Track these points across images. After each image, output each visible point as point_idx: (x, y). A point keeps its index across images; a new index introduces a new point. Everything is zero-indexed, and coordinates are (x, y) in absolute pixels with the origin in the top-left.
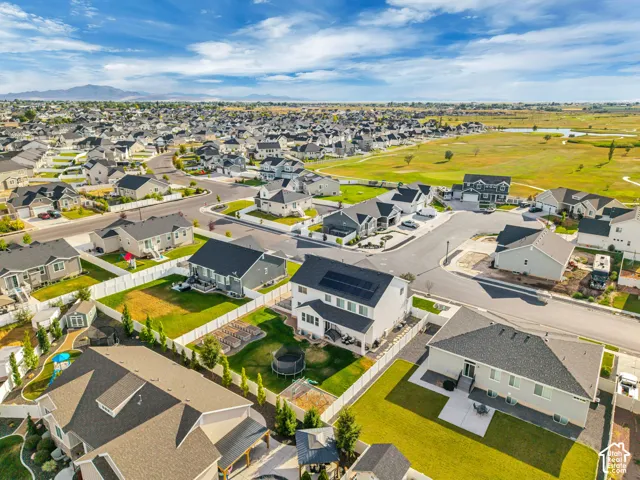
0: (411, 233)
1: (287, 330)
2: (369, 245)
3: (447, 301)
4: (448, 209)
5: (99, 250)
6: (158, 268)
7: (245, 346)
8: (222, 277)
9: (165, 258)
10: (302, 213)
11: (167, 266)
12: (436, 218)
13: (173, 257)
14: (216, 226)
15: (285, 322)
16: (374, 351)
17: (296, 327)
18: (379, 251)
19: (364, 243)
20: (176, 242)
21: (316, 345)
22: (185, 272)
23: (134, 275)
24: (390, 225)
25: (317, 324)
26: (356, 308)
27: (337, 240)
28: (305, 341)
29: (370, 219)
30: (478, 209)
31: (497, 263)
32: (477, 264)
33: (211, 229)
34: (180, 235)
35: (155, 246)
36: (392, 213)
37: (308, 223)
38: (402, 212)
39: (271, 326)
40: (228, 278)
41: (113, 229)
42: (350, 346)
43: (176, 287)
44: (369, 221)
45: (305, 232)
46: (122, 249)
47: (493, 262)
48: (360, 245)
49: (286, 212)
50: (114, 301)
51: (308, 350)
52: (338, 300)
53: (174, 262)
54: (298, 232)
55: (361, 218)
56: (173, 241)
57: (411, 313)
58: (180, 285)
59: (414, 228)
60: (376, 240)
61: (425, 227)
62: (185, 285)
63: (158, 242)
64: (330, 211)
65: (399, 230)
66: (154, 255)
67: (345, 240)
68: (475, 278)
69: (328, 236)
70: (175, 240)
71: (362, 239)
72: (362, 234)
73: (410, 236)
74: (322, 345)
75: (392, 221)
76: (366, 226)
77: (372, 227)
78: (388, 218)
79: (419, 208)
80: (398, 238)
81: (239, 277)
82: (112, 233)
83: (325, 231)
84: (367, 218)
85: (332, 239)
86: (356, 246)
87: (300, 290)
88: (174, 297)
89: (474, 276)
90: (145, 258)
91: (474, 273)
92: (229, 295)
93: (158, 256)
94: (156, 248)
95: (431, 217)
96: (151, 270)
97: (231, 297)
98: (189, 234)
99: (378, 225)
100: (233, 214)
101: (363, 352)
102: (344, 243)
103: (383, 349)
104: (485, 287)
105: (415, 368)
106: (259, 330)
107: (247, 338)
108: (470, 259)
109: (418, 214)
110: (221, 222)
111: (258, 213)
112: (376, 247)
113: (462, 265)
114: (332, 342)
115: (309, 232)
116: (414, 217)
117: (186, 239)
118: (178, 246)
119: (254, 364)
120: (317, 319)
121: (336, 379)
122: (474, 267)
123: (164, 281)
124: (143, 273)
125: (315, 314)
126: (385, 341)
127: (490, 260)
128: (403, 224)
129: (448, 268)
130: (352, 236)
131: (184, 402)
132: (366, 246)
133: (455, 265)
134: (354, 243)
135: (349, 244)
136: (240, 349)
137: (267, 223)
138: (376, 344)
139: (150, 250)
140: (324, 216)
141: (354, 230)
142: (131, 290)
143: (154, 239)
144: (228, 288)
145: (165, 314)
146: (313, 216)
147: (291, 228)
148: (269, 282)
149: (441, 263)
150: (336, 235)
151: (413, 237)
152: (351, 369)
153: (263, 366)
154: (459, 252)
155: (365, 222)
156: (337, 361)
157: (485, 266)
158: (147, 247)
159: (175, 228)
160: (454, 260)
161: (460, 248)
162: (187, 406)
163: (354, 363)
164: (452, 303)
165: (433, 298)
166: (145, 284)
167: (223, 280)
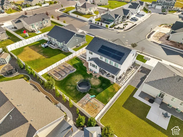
0: (135, 23)
1: (84, 68)
2: (118, 28)
3: (149, 56)
4: (150, 12)
5: (15, 28)
6: (37, 37)
7: (67, 75)
8: (60, 43)
9: (40, 32)
10: (93, 13)
11: (40, 36)
12: (145, 16)
13: (43, 32)
14: (60, 18)
15: (84, 65)
16: (119, 80)
17: (88, 68)
18: (122, 31)
19: (117, 27)
20: (44, 25)
21: (95, 76)
22: (47, 39)
23: (27, 40)
24: (127, 19)
25: (96, 68)
26: (113, 64)
27: (106, 26)
28: (91, 74)
29: (120, 16)
30: (161, 12)
31: (170, 38)
32: (161, 38)
33: (58, 19)
34: (46, 22)
35: (36, 27)
36: (129, 14)
37: (95, 17)
38: (132, 13)
39: (78, 66)
40: (62, 43)
41: (20, 19)
42: (109, 77)
43: (43, 46)
44: (119, 17)
45: (94, 21)
46: (24, 28)
47: (168, 37)
48: (115, 28)
49: (87, 12)
50: (19, 51)
51: (92, 79)
52: (105, 59)
53: (43, 34)
54: (91, 21)
55: (116, 16)
56: (43, 25)
57: (135, 62)
58: (45, 45)
59: (136, 20)
60: (121, 26)
61: (140, 20)
62: (46, 45)
63: (37, 25)
64: (104, 12)
65: (130, 21)
66: (36, 31)
67: (109, 25)
68: (160, 45)
69: (102, 23)
70: (44, 24)
71: (116, 25)
72: (116, 23)
73: (134, 24)
74: (98, 77)
75: (128, 17)
76: (118, 19)
77: (120, 20)
78: (127, 16)
79: (138, 11)
80: (130, 25)
81: (66, 44)
82: (19, 21)
83: (102, 21)
84: (119, 16)
85: (104, 25)
86: (113, 28)
87: (90, 53)
88: (41, 50)
89: (160, 43)
90: (32, 32)
91: (160, 42)
92: (63, 50)
93: (37, 31)
94: (36, 28)
95: (143, 15)
96: (34, 38)
97: (63, 51)
98: (49, 22)
99: (123, 19)
100: (67, 13)
101: (115, 81)
102: (109, 26)
103: (122, 80)
104: (163, 48)
105: (136, 90)
106: (73, 68)
107: (68, 72)
108: (158, 35)
109: (138, 14)
110: (62, 16)
111: (76, 13)
112: (121, 29)
113: (155, 38)
114: (102, 75)
115: (95, 21)
116: (136, 16)
117: (48, 24)
118: (45, 26)
119: (70, 85)
120: (96, 66)
121: (103, 94)
122: (160, 39)
123: (39, 42)
124: (31, 39)
125: (96, 65)
126: (124, 75)
127: (167, 36)
128: (132, 19)
129: (150, 40)
130: (112, 24)
131: (30, 122)
132: (117, 28)
133: (152, 39)
134: (113, 27)
135: (111, 27)
136: (65, 77)
137: (79, 17)
138: (120, 77)
139: (34, 29)
140: (102, 14)
141: (113, 21)
142: (26, 46)
143: (35, 24)
144: (62, 47)
145: (38, 58)
146: (97, 14)
147: (89, 19)
148: (78, 45)
149: (147, 37)
150: (106, 23)
151: (136, 25)
152: (109, 89)
153: (73, 86)
154: (154, 32)
155: (118, 18)
156: (104, 85)
157: (164, 39)
158: (33, 28)
159: (43, 19)
160: (152, 36)
161: (154, 30)
162: (30, 125)
163: (111, 86)
164: (151, 57)
165: (144, 54)
166: (32, 44)
167: (60, 44)
